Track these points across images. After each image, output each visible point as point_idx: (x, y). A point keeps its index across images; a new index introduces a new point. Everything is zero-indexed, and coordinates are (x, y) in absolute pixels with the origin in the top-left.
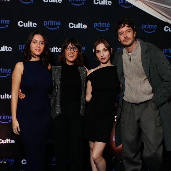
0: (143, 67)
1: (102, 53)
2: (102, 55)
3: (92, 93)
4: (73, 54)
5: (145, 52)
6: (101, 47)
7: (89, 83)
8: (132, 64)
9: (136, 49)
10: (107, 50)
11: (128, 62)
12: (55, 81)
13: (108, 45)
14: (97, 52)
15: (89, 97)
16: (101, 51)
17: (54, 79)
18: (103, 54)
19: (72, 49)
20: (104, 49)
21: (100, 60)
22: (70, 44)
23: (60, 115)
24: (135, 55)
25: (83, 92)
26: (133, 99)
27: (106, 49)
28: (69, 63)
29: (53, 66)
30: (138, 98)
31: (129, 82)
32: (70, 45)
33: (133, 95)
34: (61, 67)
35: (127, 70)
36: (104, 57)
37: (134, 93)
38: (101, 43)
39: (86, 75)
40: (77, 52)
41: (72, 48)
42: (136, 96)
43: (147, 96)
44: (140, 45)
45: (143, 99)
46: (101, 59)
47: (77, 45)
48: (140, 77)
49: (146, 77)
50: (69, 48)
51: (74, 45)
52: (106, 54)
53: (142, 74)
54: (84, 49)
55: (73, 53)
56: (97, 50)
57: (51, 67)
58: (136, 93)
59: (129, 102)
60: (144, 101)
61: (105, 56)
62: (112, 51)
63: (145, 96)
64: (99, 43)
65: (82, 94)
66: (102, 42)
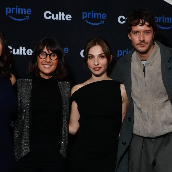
0: (164, 82)
1: (96, 61)
2: (96, 64)
3: (80, 121)
4: (50, 64)
5: (167, 61)
6: (96, 51)
7: (75, 105)
8: (147, 78)
9: (154, 55)
10: (104, 57)
11: (140, 75)
12: (21, 101)
13: (107, 50)
14: (89, 57)
15: (74, 128)
16: (96, 57)
17: (20, 99)
18: (98, 61)
19: (48, 56)
20: (100, 55)
21: (92, 70)
22: (45, 48)
23: (28, 155)
24: (151, 65)
25: (65, 120)
26: (147, 130)
27: (103, 55)
28: (44, 76)
29: (20, 78)
30: (156, 130)
31: (139, 106)
32: (45, 50)
33: (147, 125)
34: (31, 80)
35: (138, 86)
36: (98, 66)
37: (150, 123)
38: (97, 44)
39: (69, 93)
40: (57, 60)
41: (49, 54)
42: (153, 126)
43: (168, 127)
44: (159, 50)
45: (162, 130)
46: (94, 68)
47: (56, 49)
48: (158, 97)
49: (167, 98)
50: (43, 55)
51: (51, 51)
52: (103, 62)
53: (161, 93)
54: (66, 51)
55: (49, 62)
56: (89, 53)
57: (16, 81)
58: (153, 122)
59: (140, 135)
60: (164, 134)
61: (100, 64)
62: (111, 60)
63: (166, 127)
64: (95, 45)
65: (64, 122)
66: (99, 44)
